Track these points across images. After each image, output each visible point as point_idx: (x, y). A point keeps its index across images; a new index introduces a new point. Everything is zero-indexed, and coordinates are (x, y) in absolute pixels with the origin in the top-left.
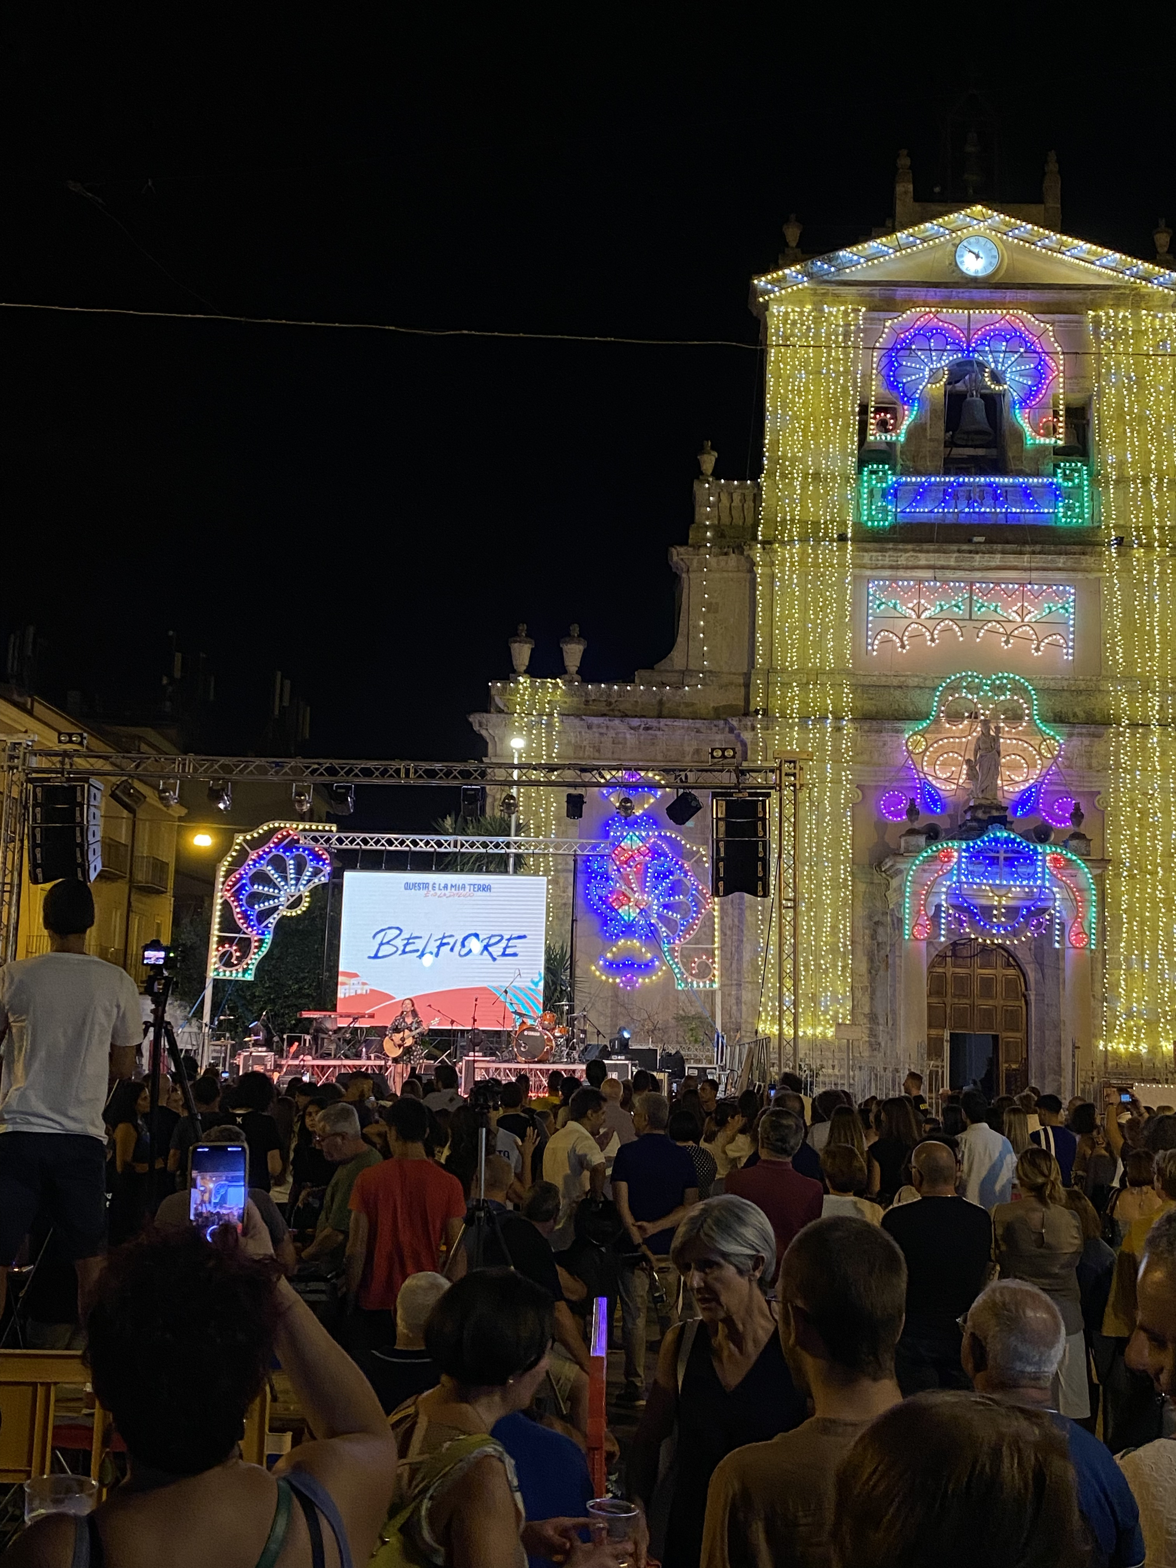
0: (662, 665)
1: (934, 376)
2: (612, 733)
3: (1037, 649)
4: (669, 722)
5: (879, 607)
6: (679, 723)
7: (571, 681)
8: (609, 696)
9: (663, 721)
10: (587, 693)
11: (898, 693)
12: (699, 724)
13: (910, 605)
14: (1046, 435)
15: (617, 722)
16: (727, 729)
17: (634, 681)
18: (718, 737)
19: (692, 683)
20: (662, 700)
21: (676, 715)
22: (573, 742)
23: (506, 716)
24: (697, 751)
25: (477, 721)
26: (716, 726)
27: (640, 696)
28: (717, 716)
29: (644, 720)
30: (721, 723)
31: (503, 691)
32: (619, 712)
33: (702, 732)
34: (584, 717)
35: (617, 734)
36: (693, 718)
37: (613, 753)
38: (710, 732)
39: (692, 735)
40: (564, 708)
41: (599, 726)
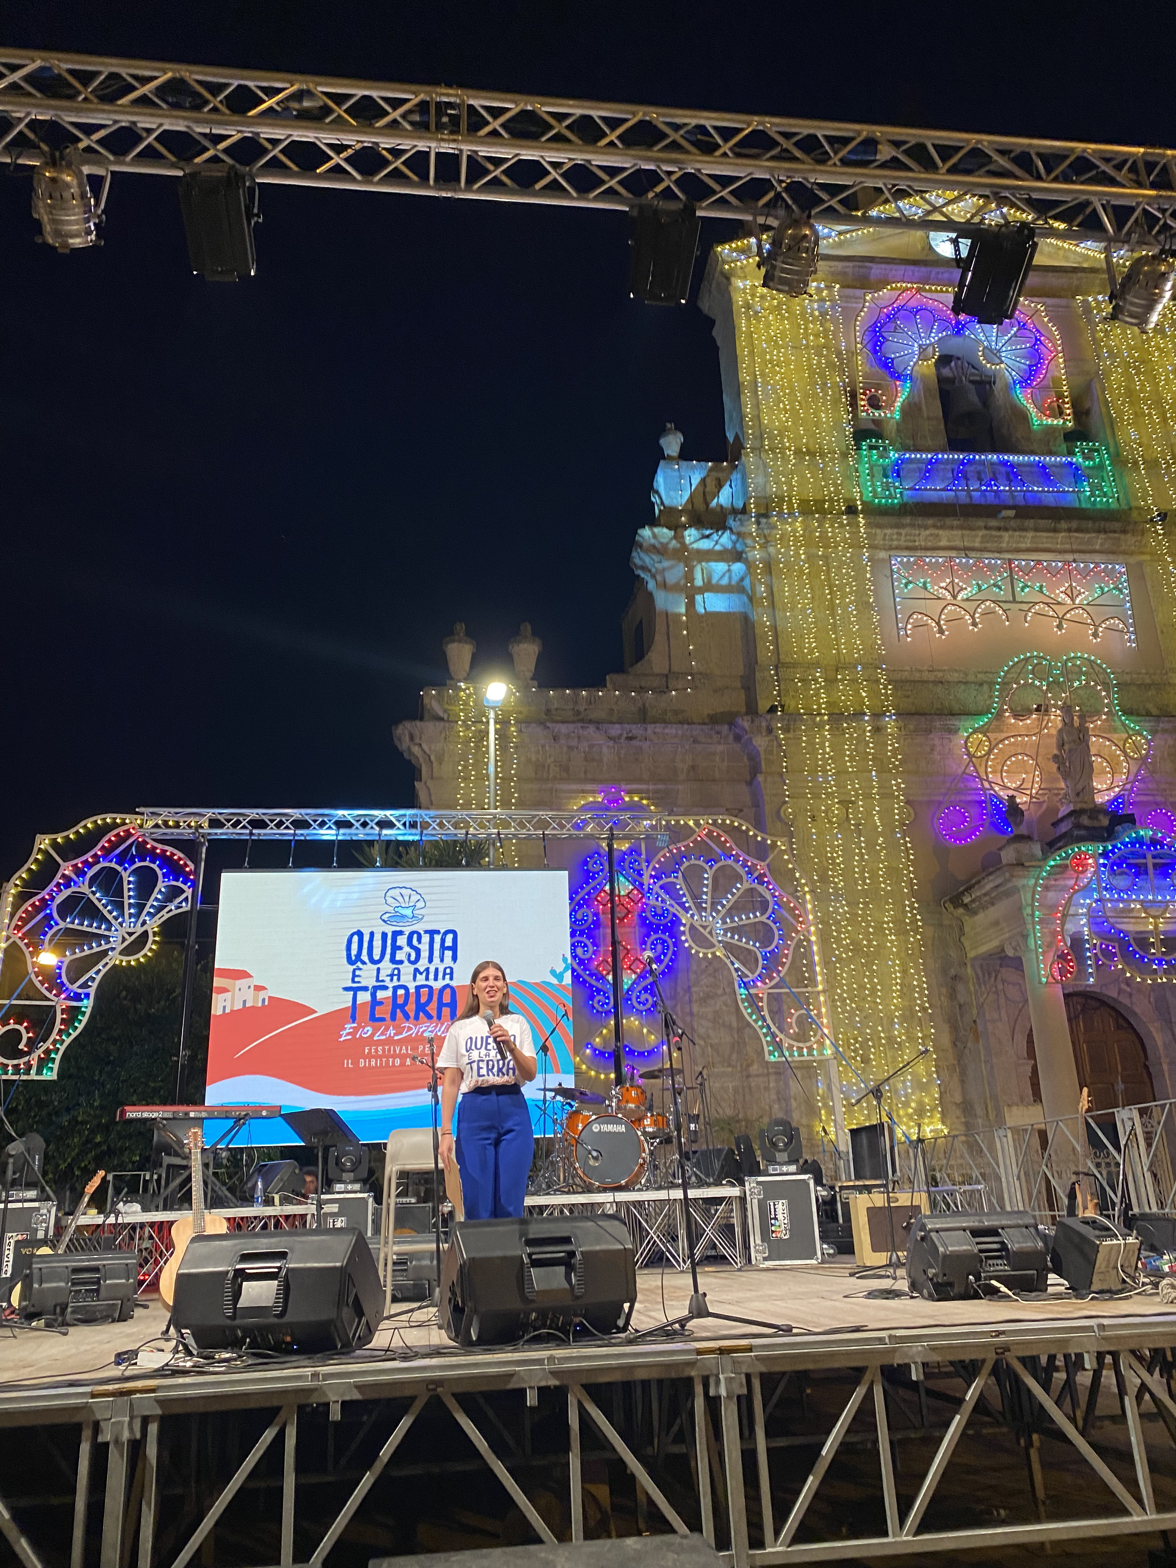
0: (640, 667)
1: (923, 354)
2: (584, 746)
3: (1095, 635)
4: (659, 728)
5: (906, 585)
6: (671, 730)
7: (527, 687)
8: (576, 703)
9: (650, 728)
10: (548, 701)
11: (939, 689)
12: (697, 730)
13: (943, 585)
14: (1053, 416)
15: (591, 729)
16: (731, 737)
17: (605, 686)
18: (720, 748)
19: (680, 686)
20: (644, 705)
21: (664, 722)
22: (534, 759)
23: (447, 725)
24: (693, 767)
25: (407, 733)
26: (718, 733)
27: (616, 703)
28: (717, 723)
29: (626, 726)
30: (725, 728)
31: (439, 698)
32: (590, 721)
33: (699, 742)
34: (548, 724)
35: (591, 746)
36: (688, 724)
37: (585, 772)
38: (709, 741)
39: (687, 747)
40: (521, 716)
41: (568, 736)
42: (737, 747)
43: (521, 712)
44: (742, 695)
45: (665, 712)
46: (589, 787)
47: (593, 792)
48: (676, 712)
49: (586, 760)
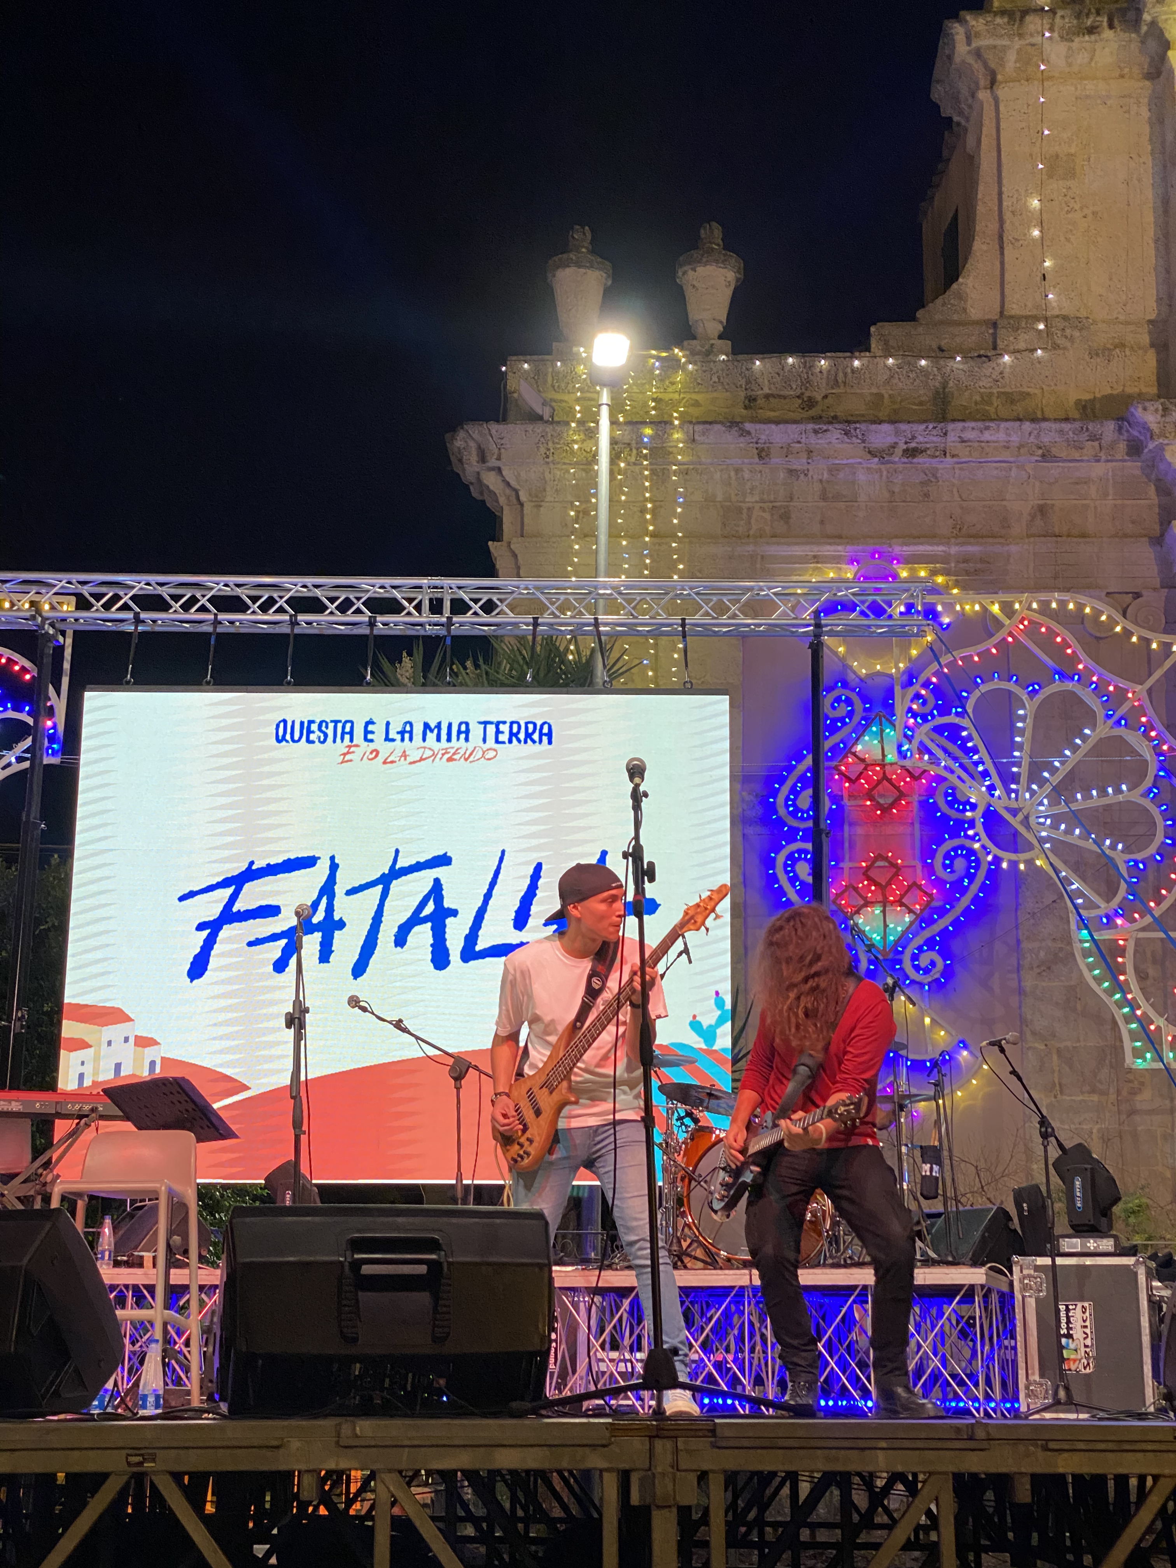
2: (819, 469)
4: (971, 431)
6: (997, 434)
7: (709, 353)
8: (807, 383)
9: (954, 430)
10: (750, 380)
12: (1049, 433)
15: (835, 434)
16: (1122, 446)
17: (868, 350)
18: (1099, 469)
19: (1022, 345)
20: (945, 385)
21: (986, 418)
22: (719, 498)
23: (549, 429)
24: (1042, 510)
25: (472, 444)
26: (1093, 438)
27: (888, 382)
28: (1095, 417)
29: (903, 426)
30: (1109, 428)
31: (537, 377)
32: (835, 419)
33: (1055, 459)
34: (748, 426)
35: (833, 470)
36: (1033, 420)
37: (822, 522)
38: (1076, 455)
39: (1029, 468)
40: (695, 412)
41: (787, 451)
42: (1134, 467)
43: (696, 404)
44: (1151, 358)
45: (987, 399)
46: (828, 550)
47: (836, 560)
48: (1010, 399)
49: (824, 497)
